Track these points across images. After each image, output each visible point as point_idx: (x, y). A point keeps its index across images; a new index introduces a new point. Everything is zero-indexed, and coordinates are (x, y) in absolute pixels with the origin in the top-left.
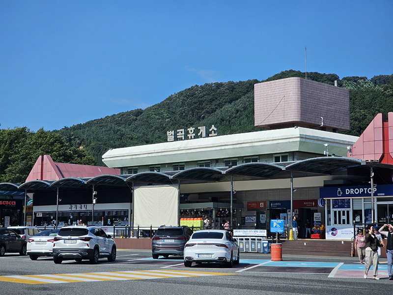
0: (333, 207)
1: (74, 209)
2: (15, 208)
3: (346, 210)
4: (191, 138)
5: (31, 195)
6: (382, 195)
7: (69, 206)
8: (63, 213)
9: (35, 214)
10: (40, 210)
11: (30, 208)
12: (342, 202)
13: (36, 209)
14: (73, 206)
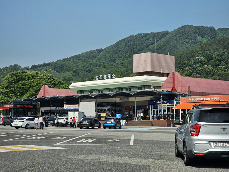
0: (153, 108)
1: (57, 109)
2: (33, 108)
3: (157, 109)
4: (105, 79)
5: (39, 103)
6: (168, 104)
7: (55, 107)
8: (53, 110)
9: (41, 111)
10: (43, 109)
11: (39, 108)
12: (156, 106)
13: (42, 109)
14: (57, 107)
